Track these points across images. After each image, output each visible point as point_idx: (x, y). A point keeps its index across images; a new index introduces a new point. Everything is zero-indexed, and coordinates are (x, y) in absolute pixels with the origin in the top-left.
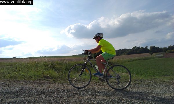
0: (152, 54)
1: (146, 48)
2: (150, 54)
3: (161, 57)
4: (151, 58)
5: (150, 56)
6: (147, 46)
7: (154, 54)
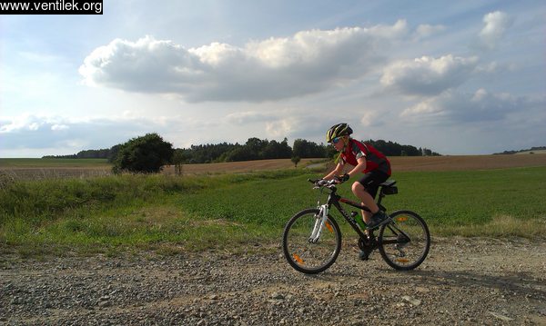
0: (297, 161)
1: (284, 143)
2: (293, 161)
4: (294, 173)
5: (293, 167)
6: (286, 139)
7: (304, 161)
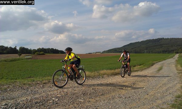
0: (20, 55)
1: (15, 48)
3: (29, 59)
4: (19, 60)
5: (18, 57)
6: (16, 46)
7: (23, 55)
